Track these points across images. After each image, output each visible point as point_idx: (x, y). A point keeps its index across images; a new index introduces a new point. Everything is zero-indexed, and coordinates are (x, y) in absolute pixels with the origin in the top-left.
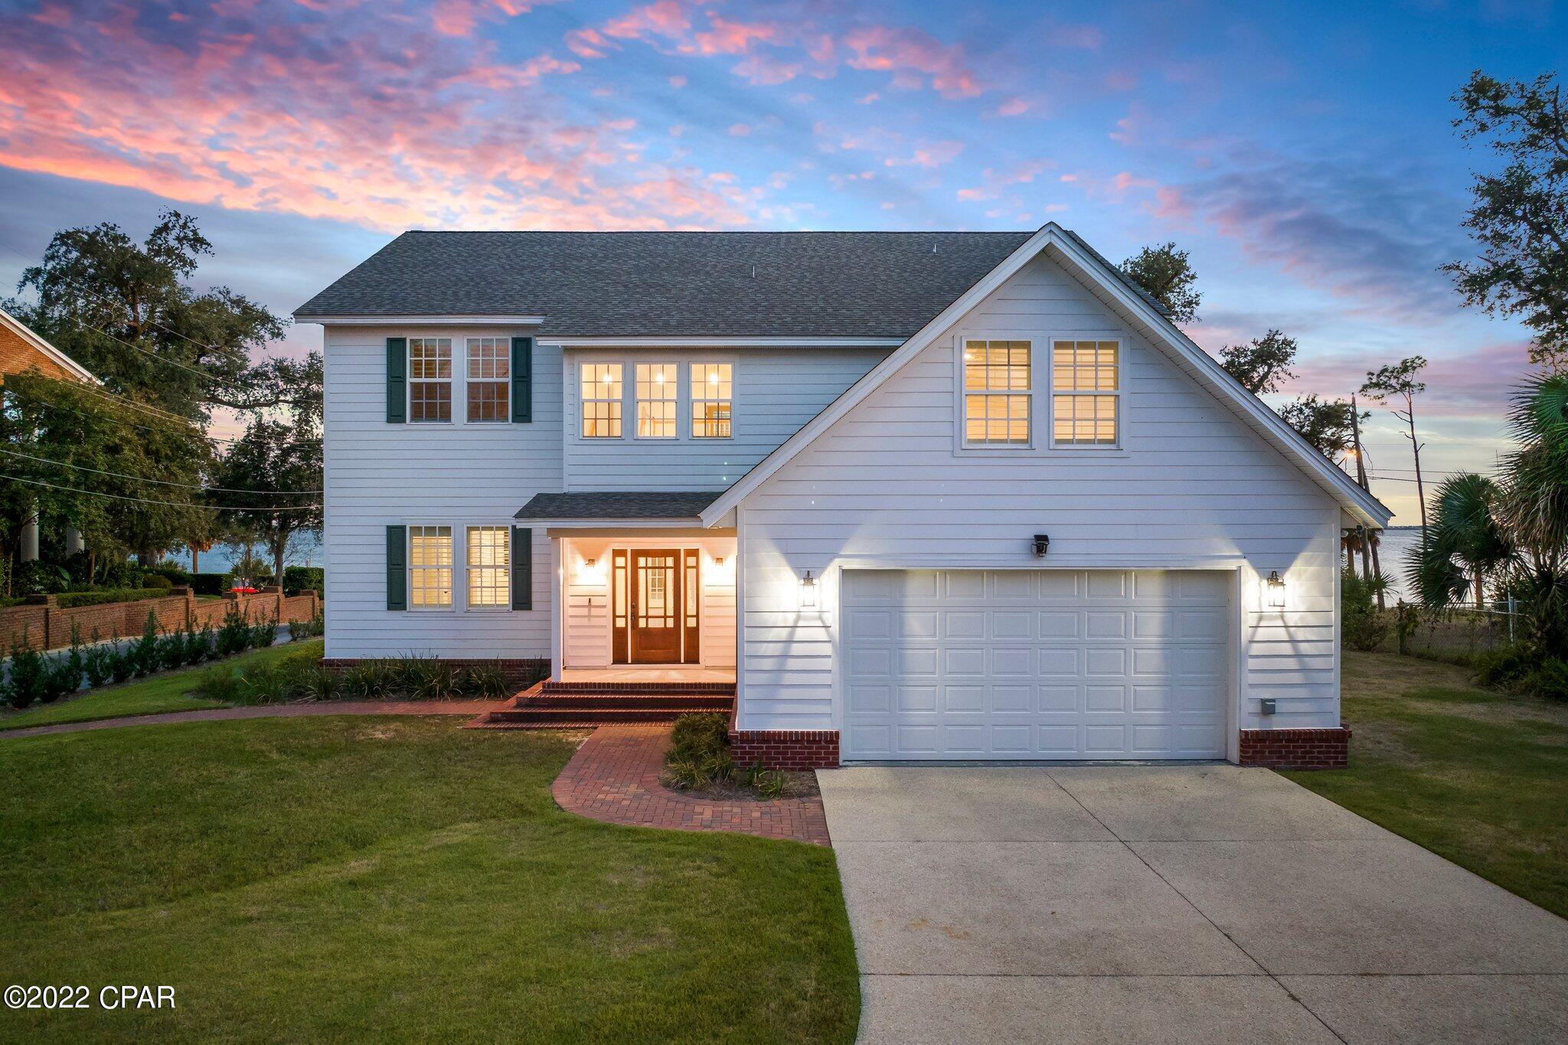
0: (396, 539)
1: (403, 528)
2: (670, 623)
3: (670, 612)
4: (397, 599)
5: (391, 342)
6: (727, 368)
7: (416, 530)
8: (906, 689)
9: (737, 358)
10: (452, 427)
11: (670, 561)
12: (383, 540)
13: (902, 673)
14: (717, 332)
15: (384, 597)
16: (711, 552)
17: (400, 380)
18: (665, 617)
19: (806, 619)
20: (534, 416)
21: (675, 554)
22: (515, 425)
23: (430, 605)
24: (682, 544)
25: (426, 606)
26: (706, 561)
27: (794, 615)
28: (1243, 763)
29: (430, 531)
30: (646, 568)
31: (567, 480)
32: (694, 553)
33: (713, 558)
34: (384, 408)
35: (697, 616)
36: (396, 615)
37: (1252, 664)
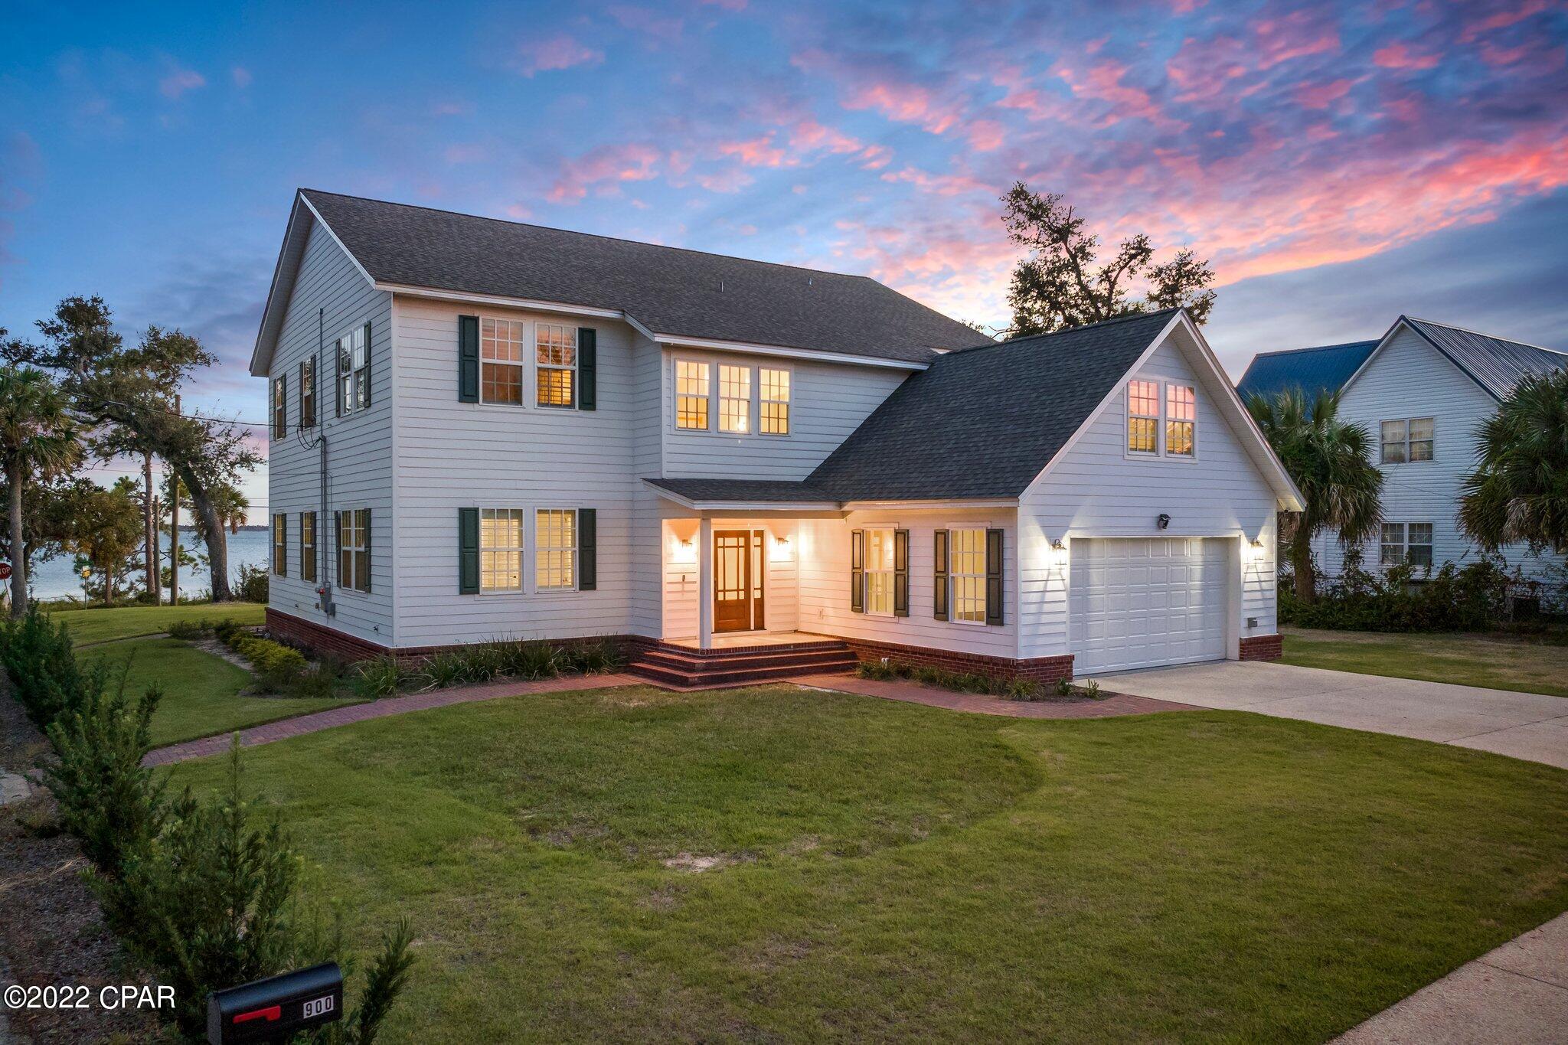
0: (468, 519)
1: (476, 510)
2: (742, 596)
3: (742, 586)
4: (469, 582)
5: (463, 320)
6: (785, 376)
7: (490, 513)
8: (1090, 623)
9: (792, 367)
10: (522, 410)
11: (742, 541)
12: (455, 523)
13: (1089, 612)
14: (774, 343)
15: (456, 581)
16: (774, 533)
17: (473, 359)
18: (738, 590)
19: (1054, 574)
20: (599, 404)
21: (746, 534)
22: (581, 413)
23: (500, 589)
24: (751, 525)
25: (494, 589)
26: (771, 542)
27: (1047, 572)
28: (1242, 659)
29: (502, 513)
30: (724, 547)
31: (666, 466)
32: (760, 534)
33: (776, 538)
34: (455, 386)
35: (762, 589)
36: (469, 599)
37: (1245, 596)
